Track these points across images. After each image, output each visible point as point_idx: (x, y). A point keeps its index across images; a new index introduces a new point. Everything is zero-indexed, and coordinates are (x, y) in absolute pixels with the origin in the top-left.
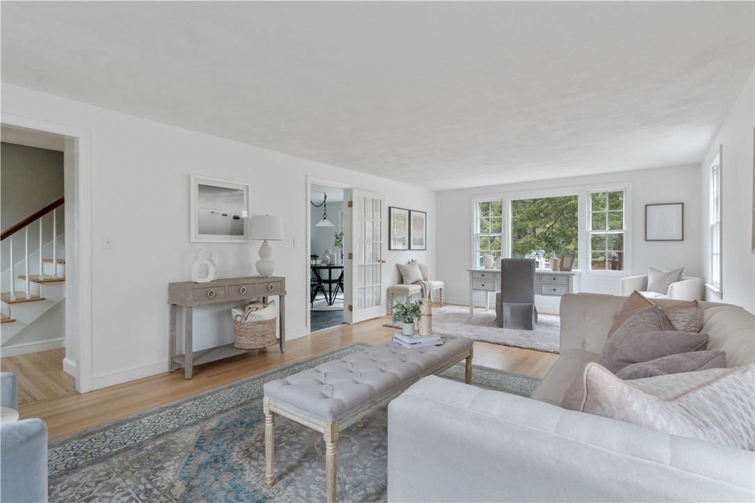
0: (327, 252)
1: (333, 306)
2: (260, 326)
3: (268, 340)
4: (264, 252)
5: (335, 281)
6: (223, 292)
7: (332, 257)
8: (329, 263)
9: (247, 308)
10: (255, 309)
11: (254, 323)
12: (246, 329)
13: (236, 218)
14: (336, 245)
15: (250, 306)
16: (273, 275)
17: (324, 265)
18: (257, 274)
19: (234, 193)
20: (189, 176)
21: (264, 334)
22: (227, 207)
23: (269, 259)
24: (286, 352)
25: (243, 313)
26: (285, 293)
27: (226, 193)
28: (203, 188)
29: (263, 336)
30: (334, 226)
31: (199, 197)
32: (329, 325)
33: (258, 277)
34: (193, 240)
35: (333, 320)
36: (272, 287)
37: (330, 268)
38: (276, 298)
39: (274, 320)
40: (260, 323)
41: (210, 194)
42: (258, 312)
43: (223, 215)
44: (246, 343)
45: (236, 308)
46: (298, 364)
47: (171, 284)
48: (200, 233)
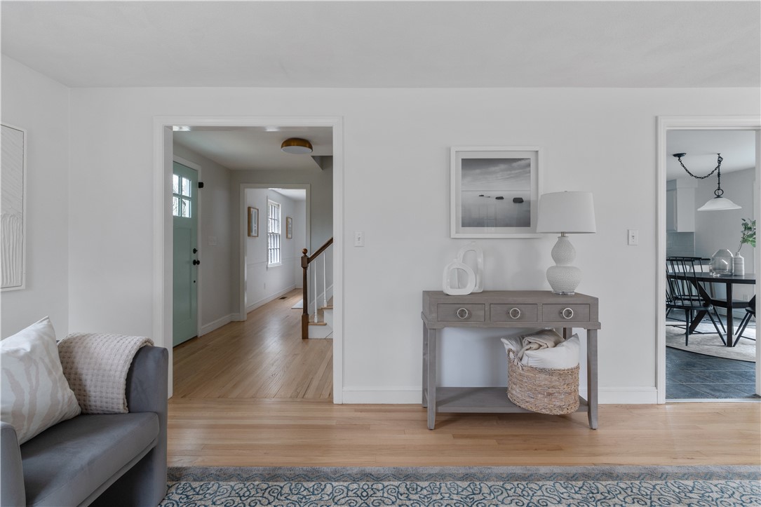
0: (722, 253)
1: (737, 349)
2: (543, 376)
3: (558, 404)
4: (559, 255)
5: (740, 305)
6: (482, 313)
7: (736, 262)
8: (727, 272)
9: (525, 341)
10: (535, 346)
11: (533, 369)
12: (520, 375)
13: (518, 201)
14: (744, 241)
15: (531, 339)
16: (576, 291)
17: (714, 275)
18: (548, 287)
19: (515, 164)
20: (449, 150)
21: (550, 391)
22: (503, 186)
23: (569, 265)
24: (600, 432)
25: (519, 347)
26: (599, 326)
27: (502, 166)
28: (468, 164)
29: (550, 394)
30: (740, 207)
31: (464, 176)
32: (715, 392)
33: (548, 293)
34: (454, 235)
35: (728, 382)
36: (569, 313)
37: (730, 281)
38: (580, 332)
39: (573, 372)
40: (542, 371)
41: (478, 171)
42: (541, 354)
43: (497, 198)
44: (523, 398)
45: (508, 338)
46: (609, 475)
47: (427, 294)
48: (463, 225)
